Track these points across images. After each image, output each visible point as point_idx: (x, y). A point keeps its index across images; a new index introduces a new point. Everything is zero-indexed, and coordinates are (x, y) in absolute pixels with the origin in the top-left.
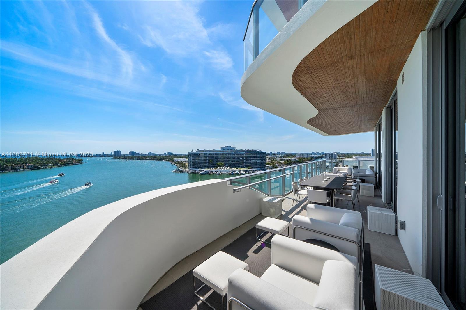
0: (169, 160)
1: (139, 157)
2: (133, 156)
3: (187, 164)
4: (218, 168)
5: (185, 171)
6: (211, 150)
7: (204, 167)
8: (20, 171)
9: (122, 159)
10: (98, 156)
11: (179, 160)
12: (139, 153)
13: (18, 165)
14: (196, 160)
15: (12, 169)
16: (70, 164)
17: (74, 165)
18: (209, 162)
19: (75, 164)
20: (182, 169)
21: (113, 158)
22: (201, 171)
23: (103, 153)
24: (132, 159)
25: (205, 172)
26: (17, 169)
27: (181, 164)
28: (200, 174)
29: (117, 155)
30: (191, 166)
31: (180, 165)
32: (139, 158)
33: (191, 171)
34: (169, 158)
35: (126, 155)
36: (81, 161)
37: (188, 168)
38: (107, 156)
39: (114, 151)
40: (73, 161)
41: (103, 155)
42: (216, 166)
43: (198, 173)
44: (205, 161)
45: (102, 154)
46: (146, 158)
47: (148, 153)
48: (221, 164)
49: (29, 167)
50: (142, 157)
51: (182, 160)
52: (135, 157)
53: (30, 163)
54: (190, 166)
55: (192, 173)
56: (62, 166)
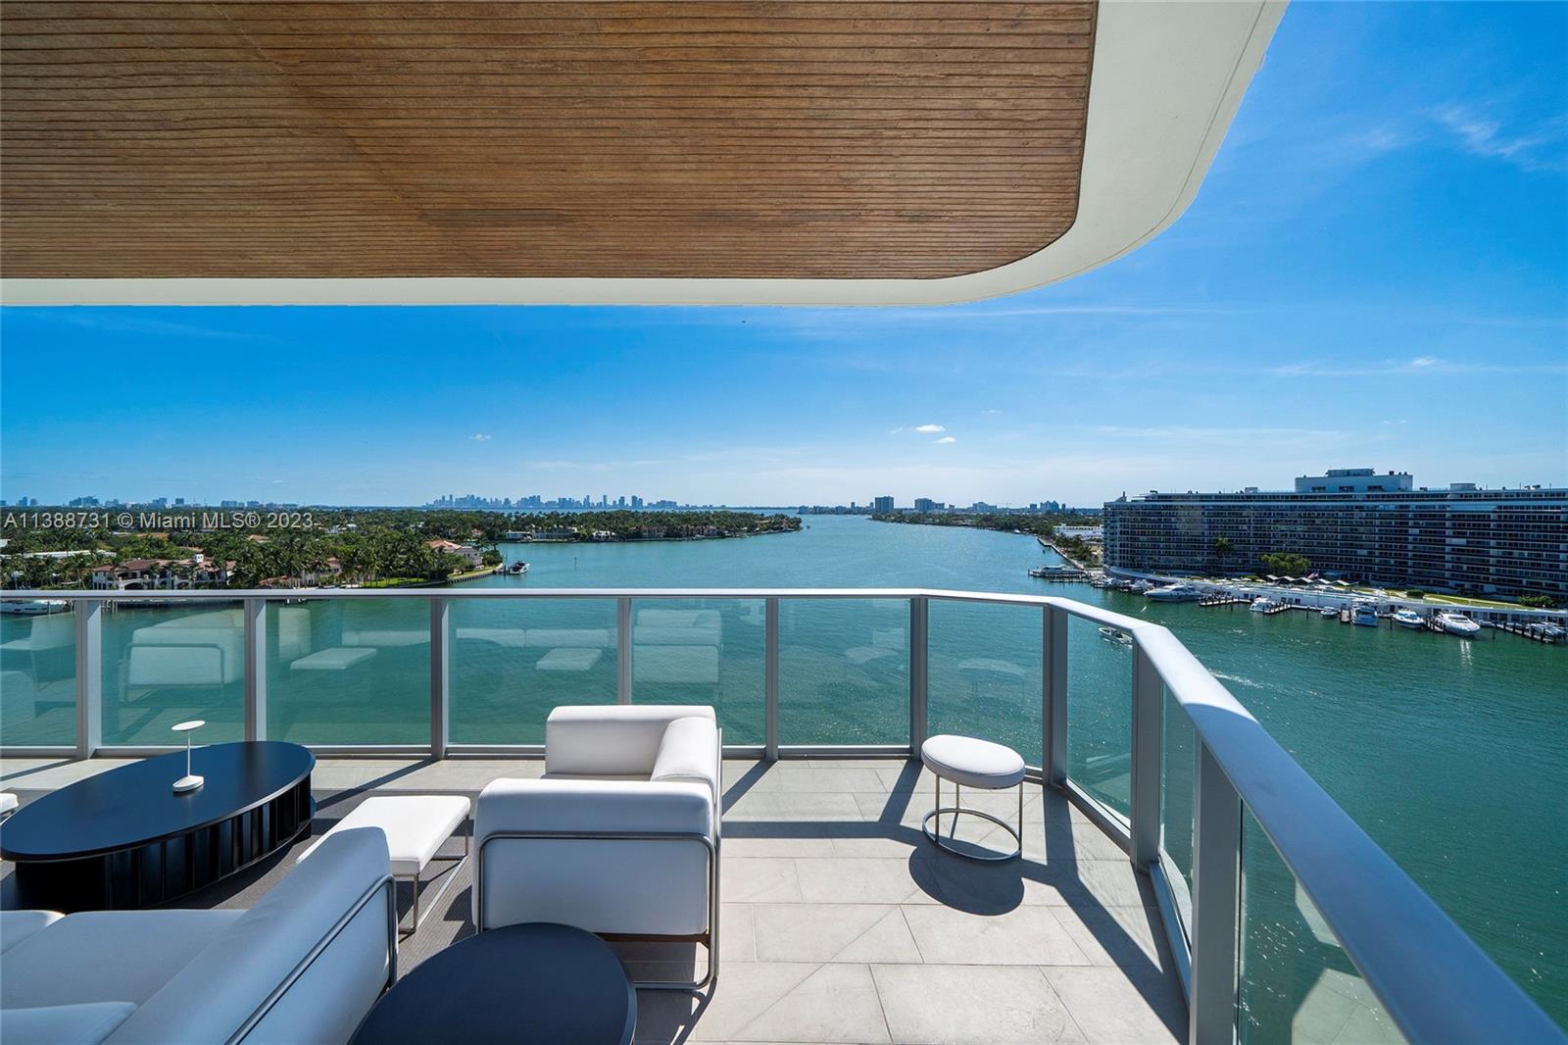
0: (1036, 532)
1: (940, 516)
2: (927, 513)
3: (1098, 551)
4: (1271, 581)
5: (1086, 577)
6: (1228, 491)
7: (1179, 567)
8: (698, 539)
9: (893, 521)
10: (839, 511)
11: (1071, 534)
12: (943, 504)
13: (695, 526)
14: (1143, 534)
15: (687, 535)
16: (776, 529)
17: (784, 532)
18: (1220, 549)
20: (1076, 567)
21: (871, 517)
22: (1162, 584)
23: (853, 504)
24: (918, 523)
25: (1181, 593)
26: (692, 535)
27: (1078, 549)
28: (1150, 596)
29: (883, 510)
30: (1117, 561)
31: (1074, 552)
32: (938, 521)
33: (1110, 580)
34: (1040, 522)
35: (906, 509)
36: (797, 522)
37: (1101, 566)
38: (860, 511)
39: (876, 498)
40: (781, 523)
41: (854, 510)
42: (1260, 572)
43: (1140, 592)
44: (1195, 543)
45: (850, 506)
46: (961, 522)
47: (974, 505)
48: (1292, 560)
49: (711, 532)
50: (951, 518)
51: (1085, 533)
52: (930, 516)
53: (712, 523)
54: (1113, 558)
55: (1114, 588)
56: (761, 534)
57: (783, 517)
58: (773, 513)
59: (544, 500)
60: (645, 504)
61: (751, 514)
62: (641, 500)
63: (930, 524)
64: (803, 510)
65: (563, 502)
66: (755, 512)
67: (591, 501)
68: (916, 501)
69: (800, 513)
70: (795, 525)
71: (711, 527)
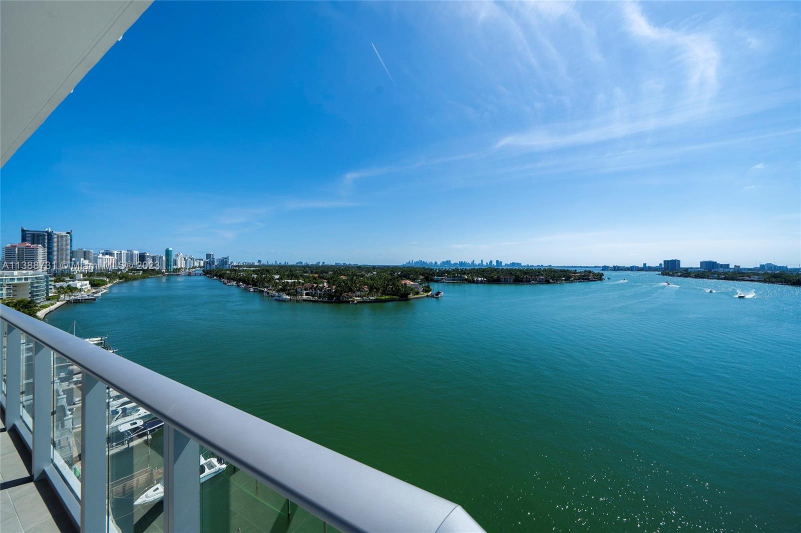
1: (724, 273)
8: (533, 284)
9: (680, 276)
10: (633, 269)
12: (728, 265)
13: (532, 276)
15: (526, 282)
16: (585, 279)
17: (590, 281)
19: (592, 281)
21: (660, 273)
23: (645, 264)
24: (704, 278)
26: (529, 281)
29: (671, 268)
35: (692, 268)
36: (600, 276)
38: (650, 269)
39: (664, 261)
40: (589, 276)
41: (645, 268)
45: (643, 266)
46: (747, 278)
49: (541, 280)
50: (735, 275)
52: (715, 273)
53: (542, 275)
56: (574, 282)
57: (590, 272)
58: (583, 269)
59: (452, 262)
60: (503, 264)
61: (568, 270)
62: (501, 262)
63: (715, 279)
64: (605, 268)
65: (461, 263)
66: (570, 269)
67: (475, 263)
68: (701, 262)
69: (602, 270)
70: (599, 277)
71: (541, 277)
